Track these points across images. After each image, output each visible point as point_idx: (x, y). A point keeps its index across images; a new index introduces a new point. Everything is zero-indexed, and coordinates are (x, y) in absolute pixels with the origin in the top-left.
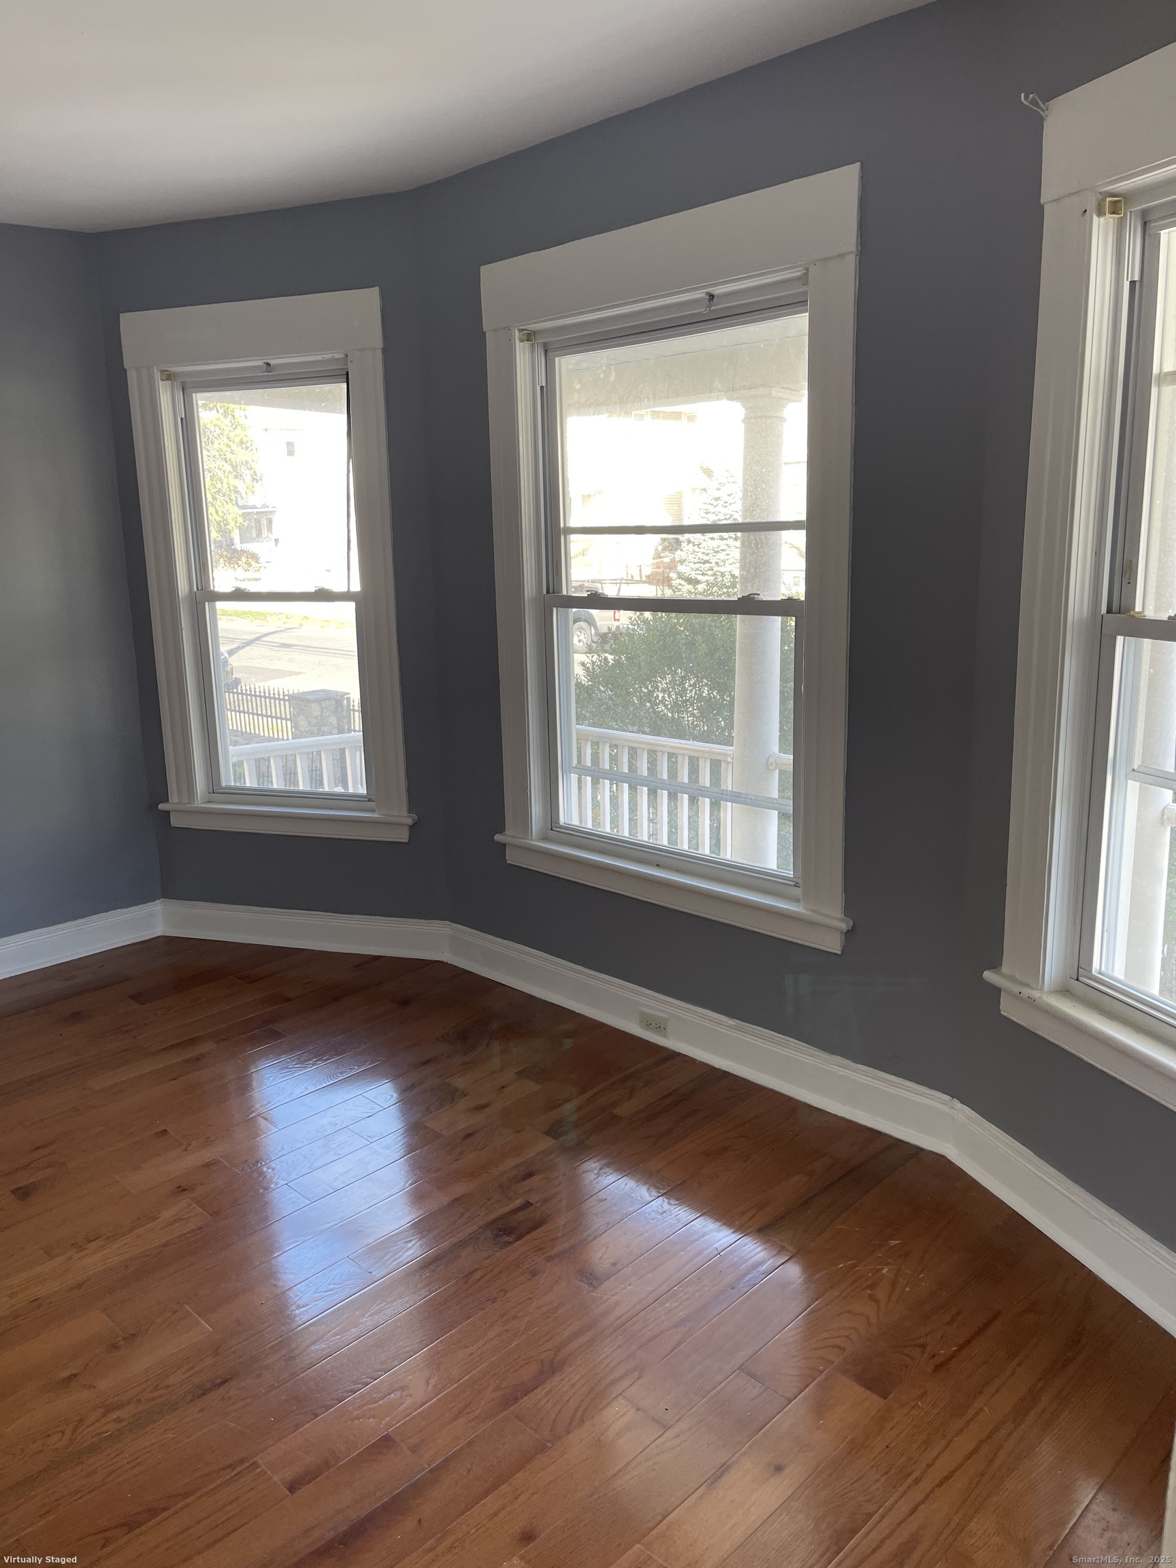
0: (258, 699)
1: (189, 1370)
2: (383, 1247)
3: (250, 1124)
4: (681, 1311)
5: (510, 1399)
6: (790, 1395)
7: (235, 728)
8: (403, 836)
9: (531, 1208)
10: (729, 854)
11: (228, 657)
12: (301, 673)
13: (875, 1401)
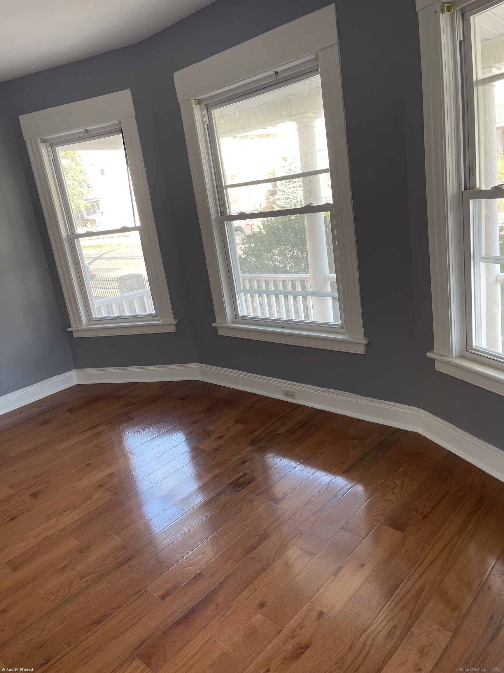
0: (104, 281)
1: (114, 557)
2: (186, 499)
3: (125, 456)
4: (315, 508)
5: (247, 553)
6: (364, 536)
7: (96, 295)
8: (173, 329)
9: (247, 475)
10: (313, 318)
11: (88, 265)
12: (121, 269)
13: (399, 534)
